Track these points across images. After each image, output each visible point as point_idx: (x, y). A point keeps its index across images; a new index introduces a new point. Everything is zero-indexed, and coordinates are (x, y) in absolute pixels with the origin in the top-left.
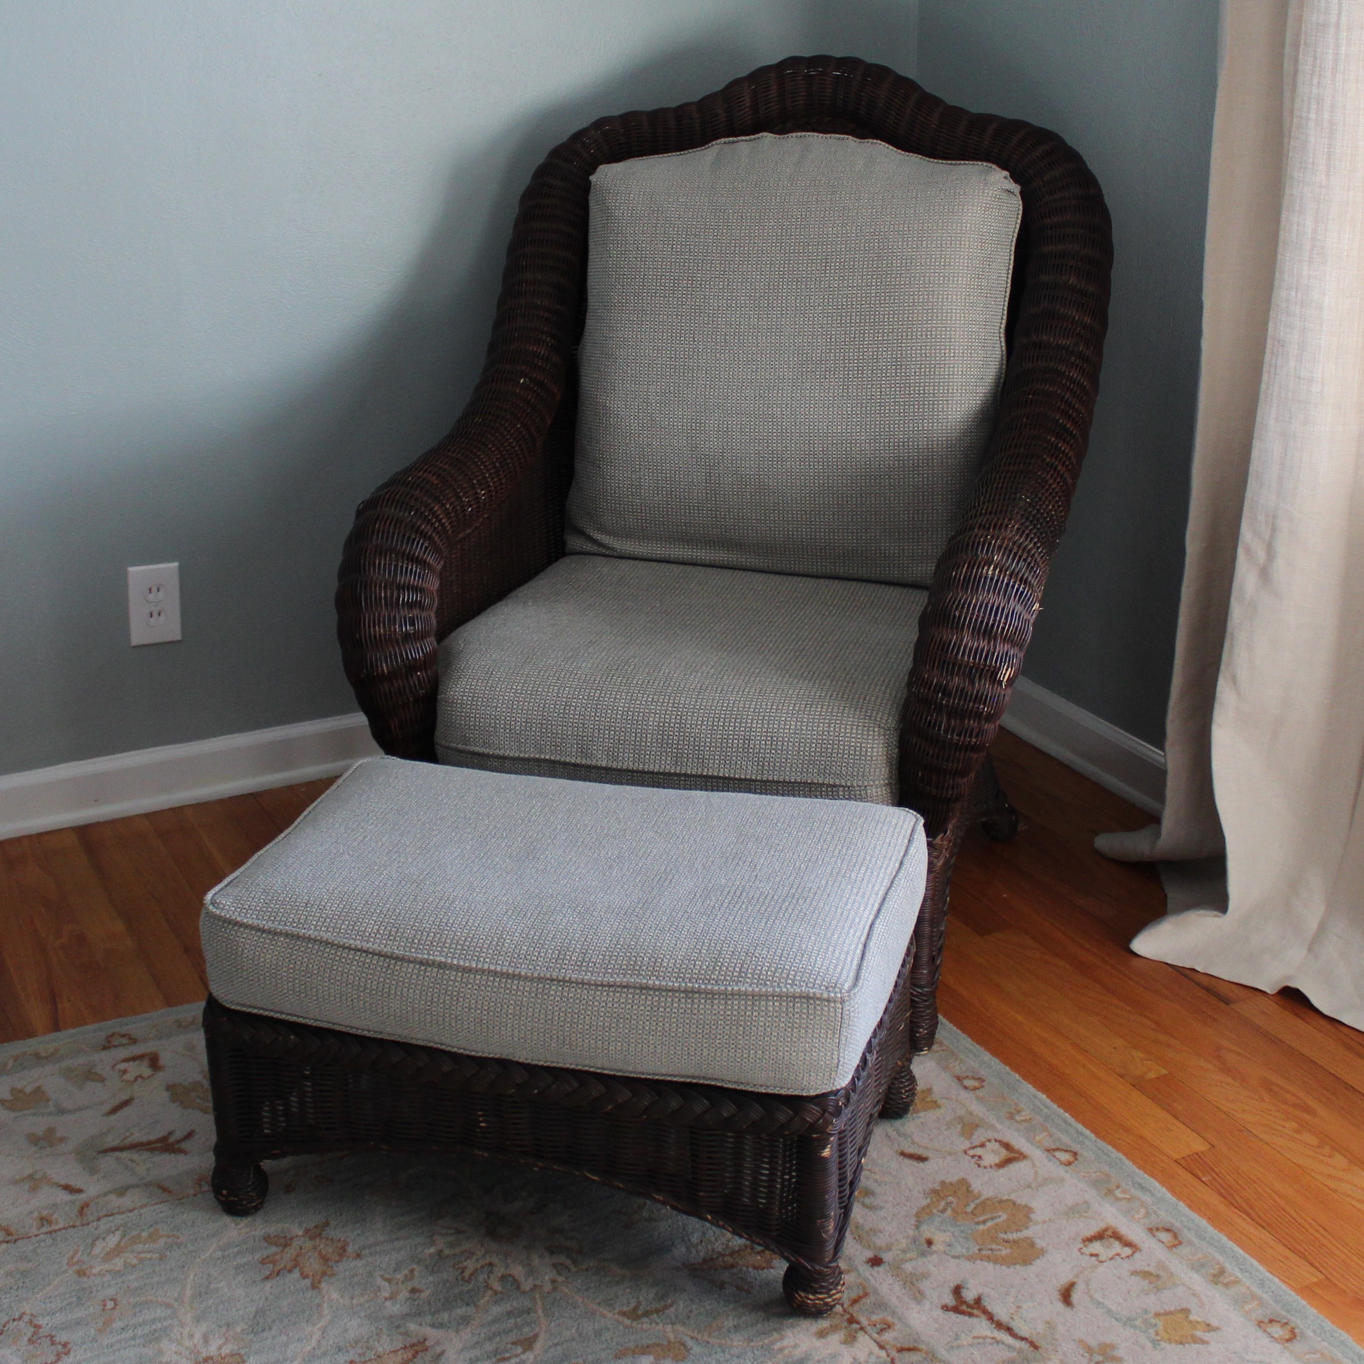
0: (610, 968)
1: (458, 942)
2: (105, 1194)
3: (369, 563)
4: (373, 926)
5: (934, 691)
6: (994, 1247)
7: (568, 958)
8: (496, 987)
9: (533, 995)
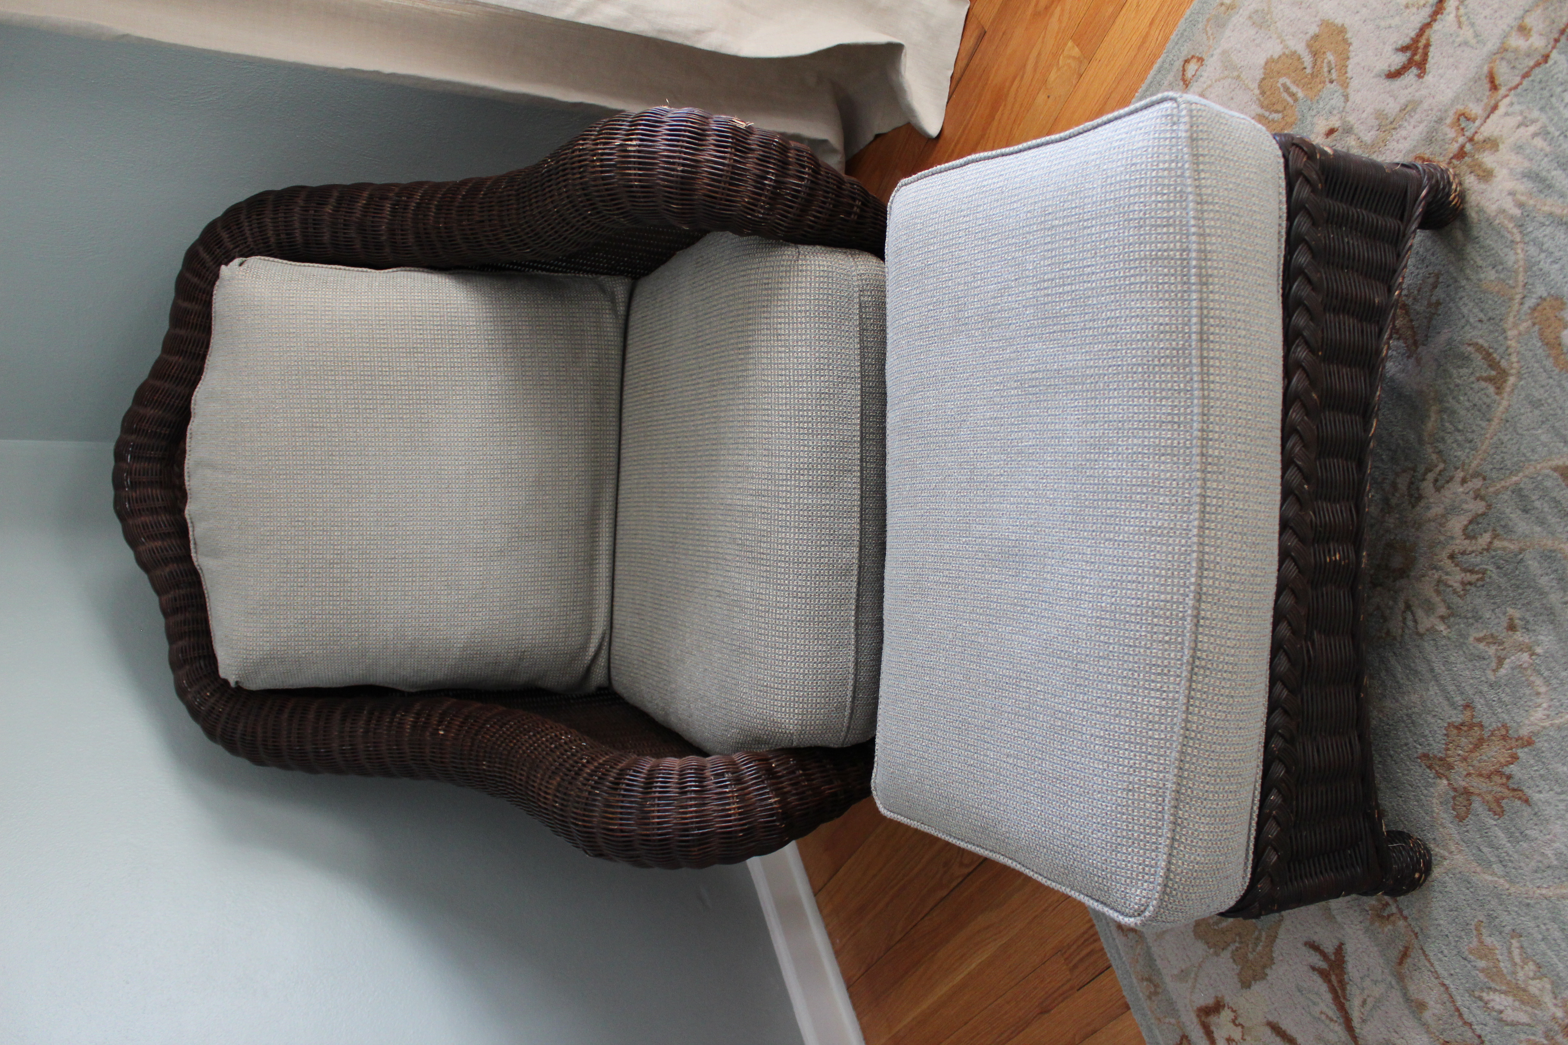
0: (1179, 386)
1: (1162, 585)
2: (1425, 1025)
3: (659, 829)
4: (1152, 697)
5: (762, 189)
6: (1326, 69)
7: (1169, 441)
8: (1216, 526)
9: (1221, 477)
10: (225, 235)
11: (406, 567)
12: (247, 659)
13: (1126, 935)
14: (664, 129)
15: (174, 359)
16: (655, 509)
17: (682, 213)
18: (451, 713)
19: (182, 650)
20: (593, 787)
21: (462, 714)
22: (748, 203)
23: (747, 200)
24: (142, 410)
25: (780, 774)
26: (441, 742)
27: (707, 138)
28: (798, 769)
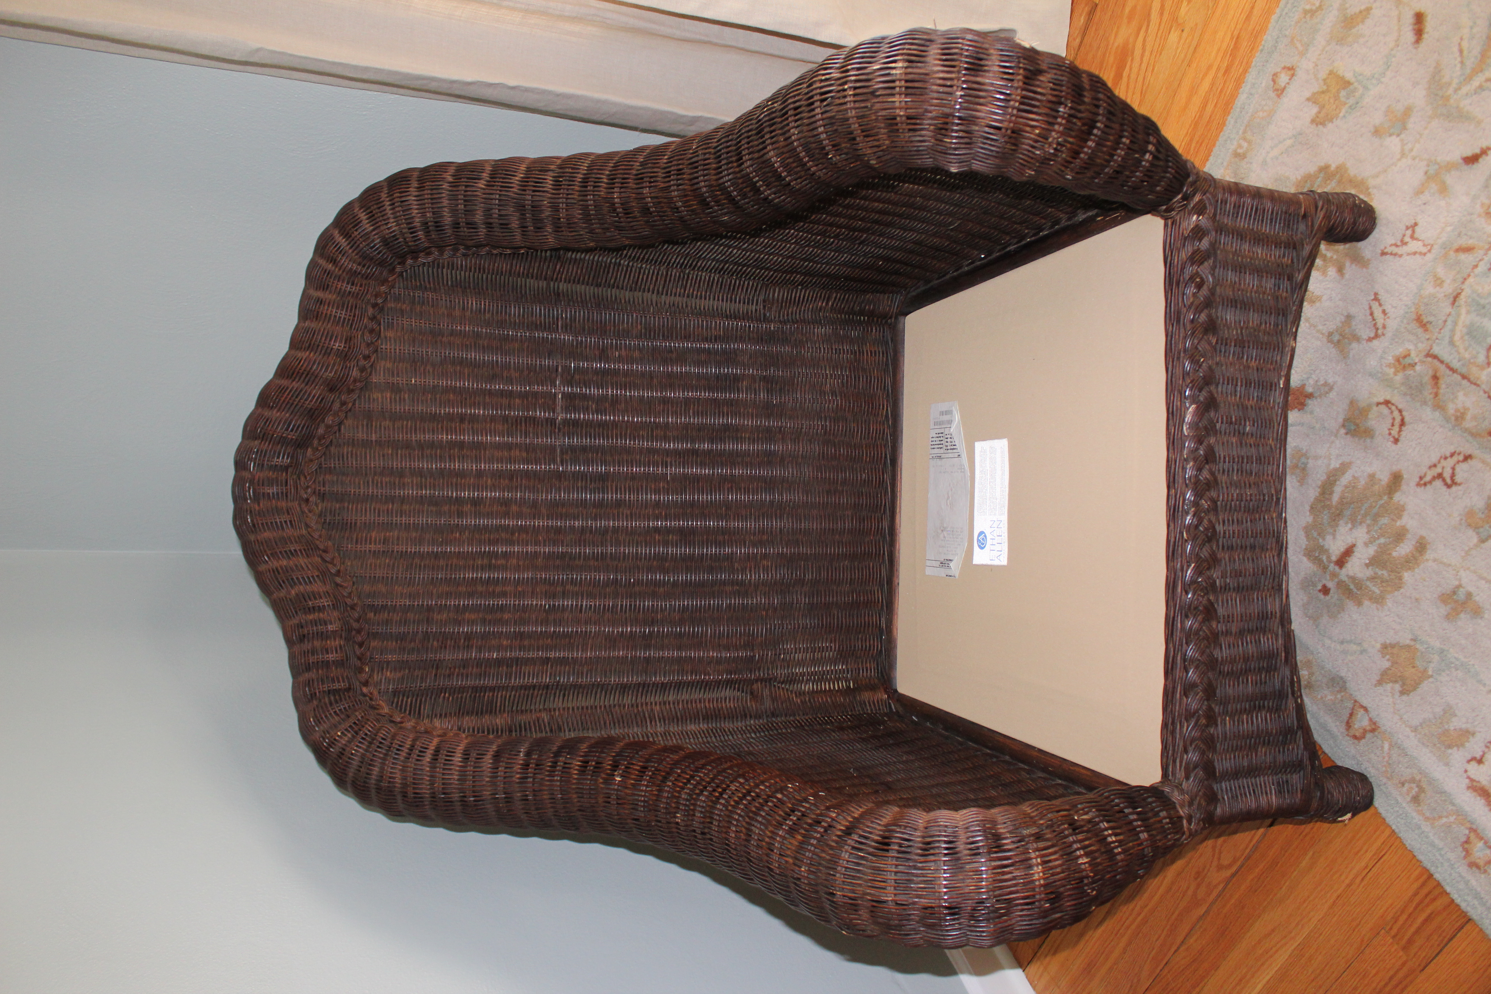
10: (363, 216)
15: (302, 355)
17: (955, 149)
18: (627, 756)
19: (309, 683)
20: (854, 848)
21: (641, 757)
22: (1039, 135)
23: (1037, 131)
24: (267, 413)
25: (1085, 828)
26: (617, 790)
27: (989, 57)
28: (1102, 821)
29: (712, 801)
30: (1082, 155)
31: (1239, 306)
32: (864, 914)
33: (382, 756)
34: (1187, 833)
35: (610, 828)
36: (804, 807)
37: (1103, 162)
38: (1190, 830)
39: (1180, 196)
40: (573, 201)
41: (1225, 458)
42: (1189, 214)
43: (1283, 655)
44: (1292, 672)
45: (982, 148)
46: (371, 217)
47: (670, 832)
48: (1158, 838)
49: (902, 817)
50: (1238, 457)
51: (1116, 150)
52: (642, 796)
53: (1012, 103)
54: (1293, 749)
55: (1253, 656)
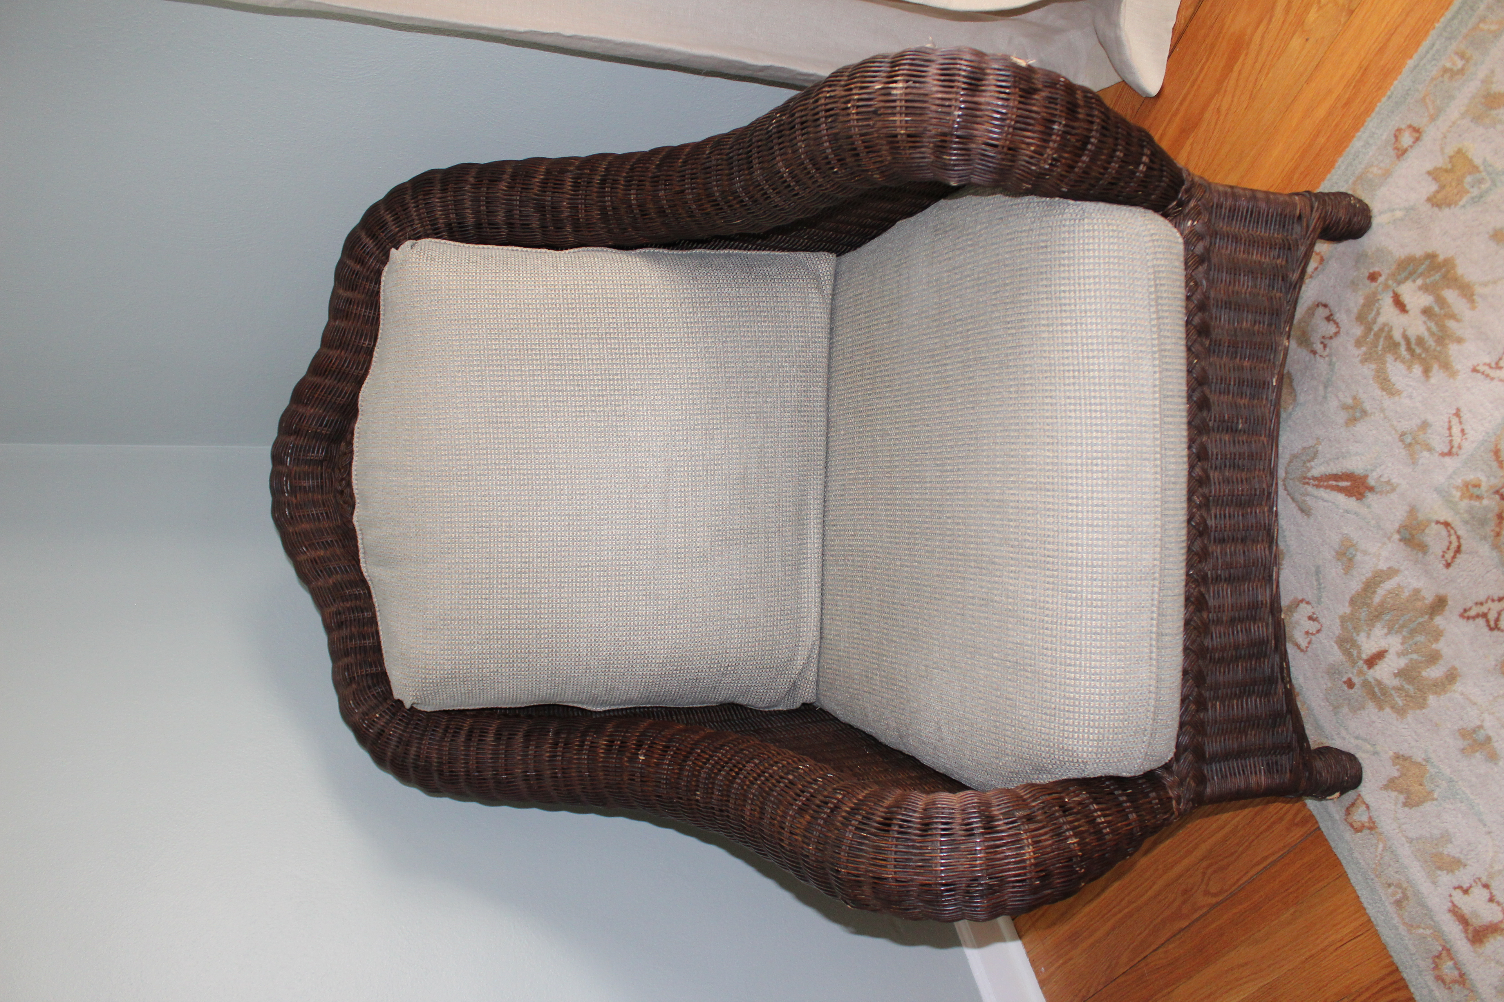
10: (389, 218)
11: (600, 576)
12: (426, 678)
13: (1450, 988)
14: (933, 70)
15: (334, 353)
16: (881, 507)
17: (955, 165)
18: (650, 736)
19: (347, 667)
20: (857, 828)
21: (664, 736)
22: (1034, 152)
23: (1032, 148)
24: (301, 410)
25: (1075, 810)
26: (641, 768)
27: (987, 77)
28: (1092, 803)
29: (729, 780)
30: (1076, 170)
31: (1233, 307)
32: (867, 889)
33: (418, 736)
34: (1176, 813)
35: (635, 804)
36: (812, 788)
37: (1097, 175)
38: (1178, 809)
39: (1175, 203)
40: (590, 202)
41: (1217, 455)
42: (1184, 220)
43: (1273, 642)
44: (1281, 659)
45: (979, 164)
46: (397, 219)
47: (691, 809)
48: (1147, 818)
49: (904, 800)
50: (1231, 454)
51: (1109, 163)
52: (664, 774)
53: (1008, 122)
54: (1283, 732)
55: (1243, 645)
